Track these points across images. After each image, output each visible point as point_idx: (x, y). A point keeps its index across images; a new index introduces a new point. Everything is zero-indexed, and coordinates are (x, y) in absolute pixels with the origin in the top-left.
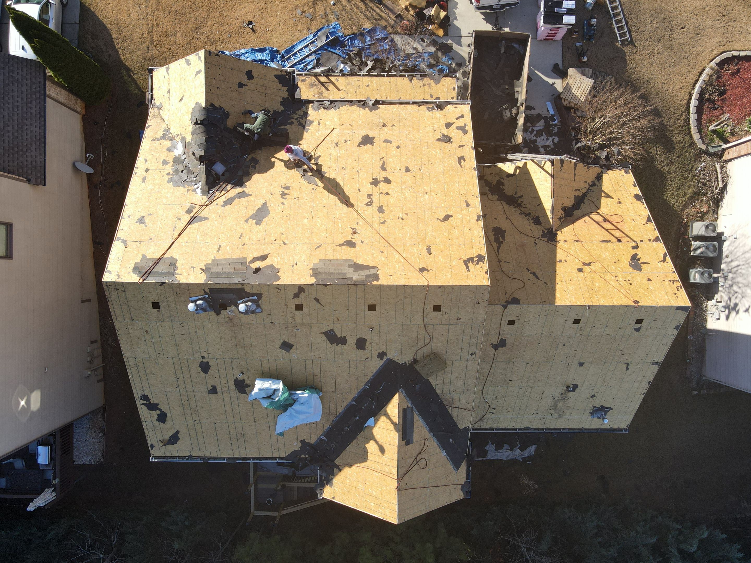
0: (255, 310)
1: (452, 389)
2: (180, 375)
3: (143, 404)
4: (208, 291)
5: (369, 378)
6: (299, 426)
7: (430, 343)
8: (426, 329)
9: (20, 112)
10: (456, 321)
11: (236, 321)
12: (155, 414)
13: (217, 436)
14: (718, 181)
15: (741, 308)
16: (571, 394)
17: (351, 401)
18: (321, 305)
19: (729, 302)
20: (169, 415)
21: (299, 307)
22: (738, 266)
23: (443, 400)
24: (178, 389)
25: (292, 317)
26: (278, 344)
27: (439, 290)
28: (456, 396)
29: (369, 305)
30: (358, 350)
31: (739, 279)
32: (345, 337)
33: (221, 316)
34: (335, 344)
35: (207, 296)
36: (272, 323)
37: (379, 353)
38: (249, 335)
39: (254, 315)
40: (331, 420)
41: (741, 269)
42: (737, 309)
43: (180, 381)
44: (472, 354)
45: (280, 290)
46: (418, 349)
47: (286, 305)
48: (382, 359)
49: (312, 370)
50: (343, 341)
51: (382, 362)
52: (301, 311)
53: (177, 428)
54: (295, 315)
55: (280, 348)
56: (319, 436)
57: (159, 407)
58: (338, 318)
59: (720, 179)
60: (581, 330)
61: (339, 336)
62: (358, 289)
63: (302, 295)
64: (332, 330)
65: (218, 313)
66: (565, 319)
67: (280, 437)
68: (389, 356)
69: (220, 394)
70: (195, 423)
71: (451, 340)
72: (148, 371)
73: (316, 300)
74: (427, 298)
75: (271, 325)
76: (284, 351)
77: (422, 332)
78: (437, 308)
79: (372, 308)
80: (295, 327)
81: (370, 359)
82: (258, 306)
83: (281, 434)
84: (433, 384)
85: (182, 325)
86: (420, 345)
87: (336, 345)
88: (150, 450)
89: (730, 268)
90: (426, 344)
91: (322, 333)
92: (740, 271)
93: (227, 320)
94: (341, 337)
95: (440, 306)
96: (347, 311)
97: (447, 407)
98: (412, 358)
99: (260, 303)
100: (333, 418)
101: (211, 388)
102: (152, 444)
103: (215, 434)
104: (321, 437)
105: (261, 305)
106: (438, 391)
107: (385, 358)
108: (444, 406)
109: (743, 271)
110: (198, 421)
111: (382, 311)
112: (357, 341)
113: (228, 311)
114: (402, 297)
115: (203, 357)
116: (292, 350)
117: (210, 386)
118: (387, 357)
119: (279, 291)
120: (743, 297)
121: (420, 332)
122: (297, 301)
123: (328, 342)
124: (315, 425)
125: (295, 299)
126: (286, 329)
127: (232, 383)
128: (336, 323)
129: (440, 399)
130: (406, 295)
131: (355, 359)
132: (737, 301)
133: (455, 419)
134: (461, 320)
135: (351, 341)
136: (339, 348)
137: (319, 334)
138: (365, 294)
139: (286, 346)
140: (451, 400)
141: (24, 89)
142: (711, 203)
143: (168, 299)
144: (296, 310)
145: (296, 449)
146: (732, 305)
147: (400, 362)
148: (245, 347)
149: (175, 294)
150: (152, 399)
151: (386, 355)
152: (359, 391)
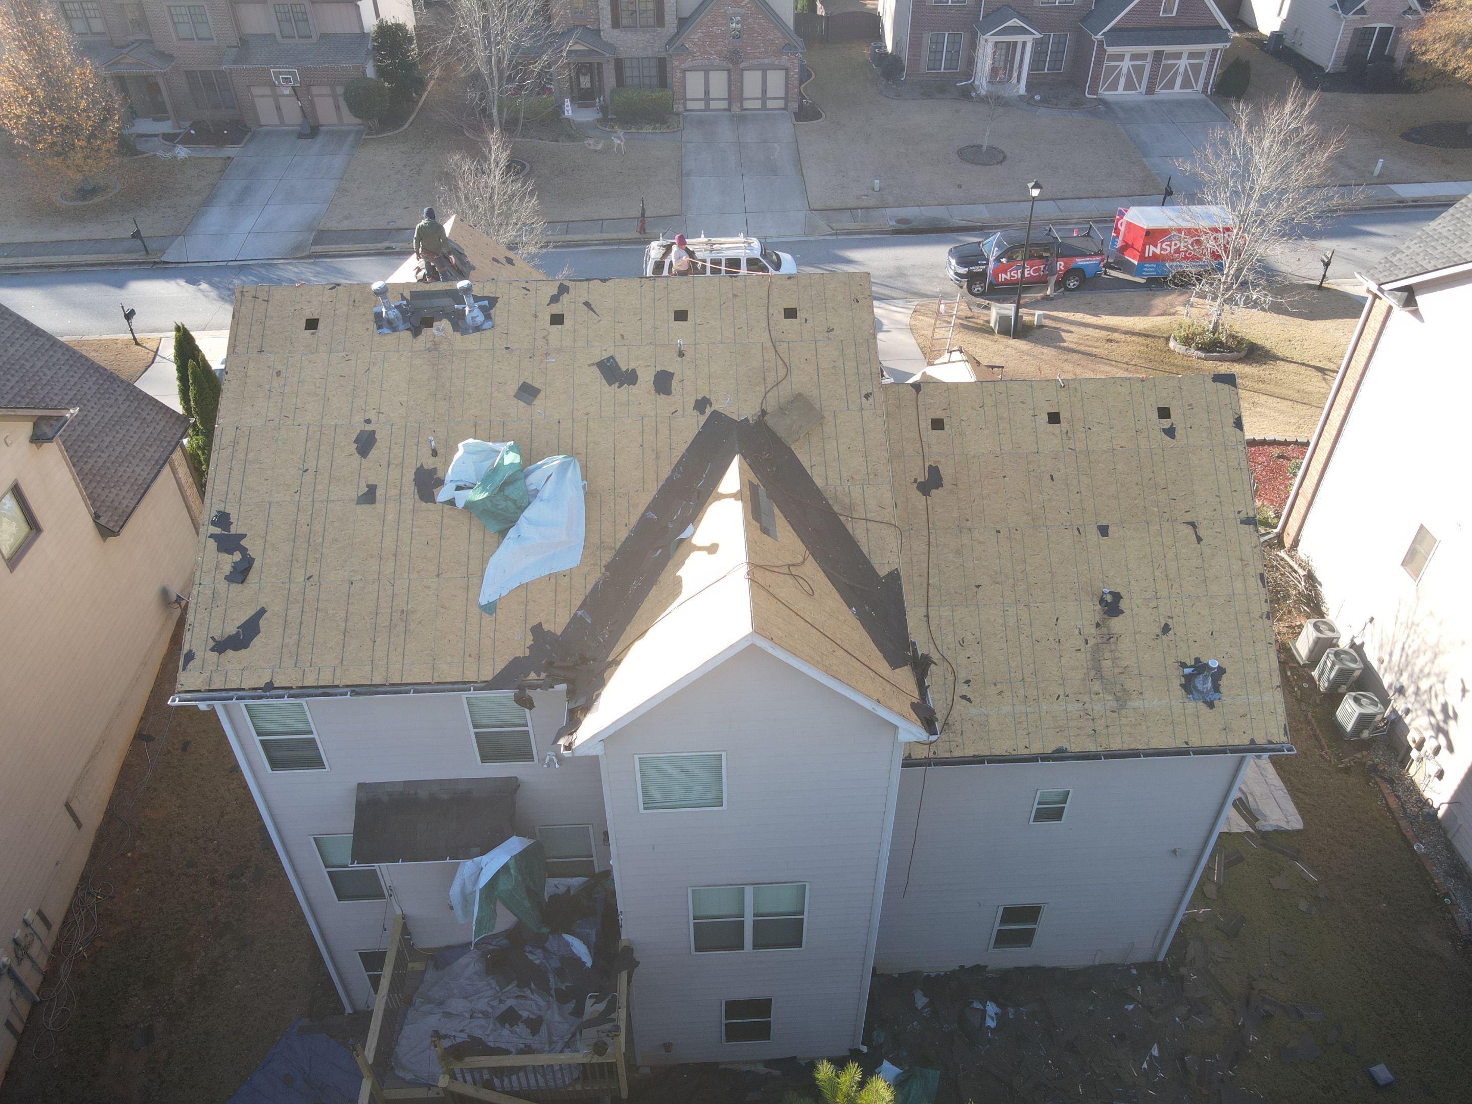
0: (483, 324)
1: (845, 475)
2: (311, 464)
3: (212, 536)
4: (408, 296)
5: (681, 455)
6: (533, 582)
7: (788, 377)
8: (776, 351)
9: (129, 447)
10: (826, 334)
11: (444, 346)
12: (228, 561)
13: (346, 621)
14: (1295, 572)
15: (1454, 701)
16: (1116, 624)
17: (647, 510)
18: (595, 313)
19: (1433, 721)
20: (256, 564)
21: (557, 319)
22: (1403, 649)
23: (831, 502)
24: (297, 496)
25: (544, 338)
26: (513, 388)
27: (789, 282)
28: (856, 491)
29: (676, 312)
30: (658, 395)
31: (1420, 663)
32: (634, 371)
33: (421, 338)
34: (617, 384)
35: (405, 302)
36: (507, 348)
37: (697, 401)
38: (463, 372)
39: (477, 335)
40: (604, 563)
41: (1410, 646)
42: (1451, 713)
43: (308, 477)
44: (867, 396)
45: (529, 290)
46: (768, 389)
47: (536, 316)
48: (702, 412)
49: (570, 441)
50: (631, 378)
51: (703, 419)
52: (559, 327)
53: (263, 602)
54: (549, 333)
55: (515, 396)
56: (573, 612)
57: (243, 543)
58: (622, 336)
59: (1296, 567)
60: (1069, 438)
61: (624, 369)
62: (656, 284)
63: (565, 298)
64: (612, 357)
65: (416, 332)
66: (1031, 412)
67: (487, 618)
68: (716, 406)
69: (379, 506)
70: (308, 584)
71: (824, 369)
72: (251, 456)
73: (587, 304)
74: (770, 296)
75: (505, 351)
76: (522, 404)
77: (770, 355)
78: (790, 313)
79: (681, 316)
80: (547, 354)
81: (680, 413)
82: (488, 317)
83: (490, 608)
84: (806, 465)
85: (347, 358)
86: (770, 381)
87: (619, 387)
88: (181, 668)
89: (1396, 668)
90: (780, 379)
91: (593, 364)
92: (1410, 653)
93: (429, 345)
94: (628, 369)
95: (796, 309)
96: (639, 323)
97: (842, 518)
98: (758, 409)
99: (492, 311)
100: (607, 557)
101: (367, 489)
102: (191, 651)
103: (343, 614)
104: (580, 613)
105: (493, 317)
106: (819, 482)
107: (708, 411)
108: (835, 515)
109: (1414, 646)
110: (315, 579)
111: (698, 322)
112: (656, 376)
113: (434, 330)
114: (730, 295)
115: (368, 421)
116: (536, 402)
117: (365, 485)
118: (713, 409)
119: (526, 292)
120: (1443, 682)
121: (766, 357)
122: (556, 309)
123: (604, 381)
124: (567, 579)
125: (553, 305)
126: (531, 359)
127: (410, 476)
128: (618, 344)
129: (825, 499)
130: (735, 293)
131: (653, 413)
132: (1441, 700)
133: (865, 550)
134: (833, 332)
135: (646, 378)
136: (623, 393)
137: (589, 365)
138: (668, 293)
139: (528, 392)
140: (847, 501)
141: (148, 430)
142: (1306, 608)
143: (337, 312)
144: (551, 324)
145: (519, 653)
146: (1440, 717)
147: (735, 418)
148: (450, 397)
149: (351, 303)
150: (235, 523)
151: (711, 405)
152: (661, 484)
